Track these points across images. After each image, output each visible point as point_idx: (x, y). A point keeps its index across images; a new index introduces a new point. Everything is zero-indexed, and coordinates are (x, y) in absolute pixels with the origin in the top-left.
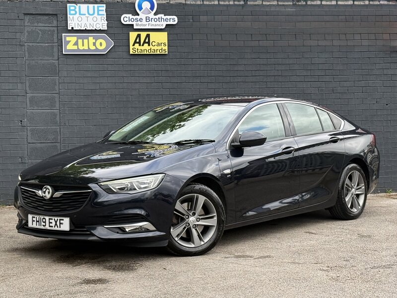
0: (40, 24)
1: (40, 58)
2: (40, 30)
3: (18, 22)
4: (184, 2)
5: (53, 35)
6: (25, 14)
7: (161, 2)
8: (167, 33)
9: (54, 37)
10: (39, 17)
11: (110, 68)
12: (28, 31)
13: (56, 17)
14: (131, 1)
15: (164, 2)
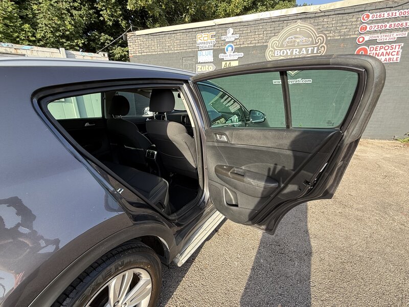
0: (189, 61)
3: (180, 61)
4: (247, 45)
5: (193, 66)
6: (183, 57)
7: (236, 47)
8: (238, 61)
10: (188, 58)
12: (184, 65)
13: (194, 57)
14: (223, 47)
15: (238, 46)
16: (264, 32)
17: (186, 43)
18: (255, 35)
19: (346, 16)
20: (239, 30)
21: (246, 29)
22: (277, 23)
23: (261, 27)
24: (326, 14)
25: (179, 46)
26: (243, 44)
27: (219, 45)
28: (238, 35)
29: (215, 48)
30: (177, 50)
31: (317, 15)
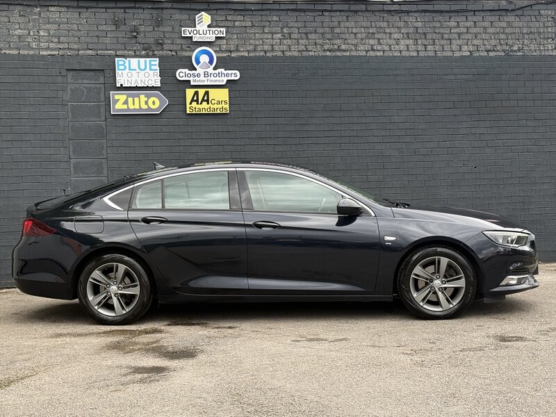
0: (85, 81)
1: (86, 119)
2: (85, 88)
3: (60, 79)
4: (246, 54)
5: (99, 94)
6: (68, 70)
7: (220, 55)
9: (101, 96)
10: (84, 73)
11: (164, 129)
12: (71, 90)
13: (102, 72)
14: (187, 54)
15: (225, 55)
16: (282, 28)
17: (78, 34)
18: (264, 32)
19: (438, 17)
20: (224, 18)
21: (241, 18)
22: (310, 14)
23: (275, 18)
24: (404, 8)
25: (56, 40)
26: (237, 50)
27: (175, 48)
28: (223, 30)
29: (164, 53)
30: (48, 49)
31: (386, 8)
